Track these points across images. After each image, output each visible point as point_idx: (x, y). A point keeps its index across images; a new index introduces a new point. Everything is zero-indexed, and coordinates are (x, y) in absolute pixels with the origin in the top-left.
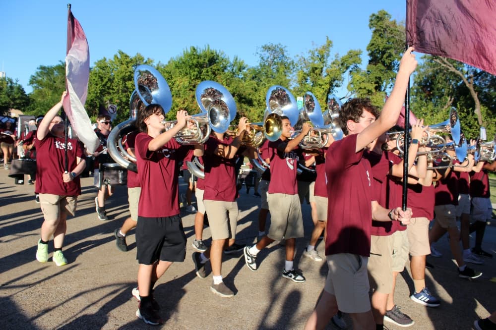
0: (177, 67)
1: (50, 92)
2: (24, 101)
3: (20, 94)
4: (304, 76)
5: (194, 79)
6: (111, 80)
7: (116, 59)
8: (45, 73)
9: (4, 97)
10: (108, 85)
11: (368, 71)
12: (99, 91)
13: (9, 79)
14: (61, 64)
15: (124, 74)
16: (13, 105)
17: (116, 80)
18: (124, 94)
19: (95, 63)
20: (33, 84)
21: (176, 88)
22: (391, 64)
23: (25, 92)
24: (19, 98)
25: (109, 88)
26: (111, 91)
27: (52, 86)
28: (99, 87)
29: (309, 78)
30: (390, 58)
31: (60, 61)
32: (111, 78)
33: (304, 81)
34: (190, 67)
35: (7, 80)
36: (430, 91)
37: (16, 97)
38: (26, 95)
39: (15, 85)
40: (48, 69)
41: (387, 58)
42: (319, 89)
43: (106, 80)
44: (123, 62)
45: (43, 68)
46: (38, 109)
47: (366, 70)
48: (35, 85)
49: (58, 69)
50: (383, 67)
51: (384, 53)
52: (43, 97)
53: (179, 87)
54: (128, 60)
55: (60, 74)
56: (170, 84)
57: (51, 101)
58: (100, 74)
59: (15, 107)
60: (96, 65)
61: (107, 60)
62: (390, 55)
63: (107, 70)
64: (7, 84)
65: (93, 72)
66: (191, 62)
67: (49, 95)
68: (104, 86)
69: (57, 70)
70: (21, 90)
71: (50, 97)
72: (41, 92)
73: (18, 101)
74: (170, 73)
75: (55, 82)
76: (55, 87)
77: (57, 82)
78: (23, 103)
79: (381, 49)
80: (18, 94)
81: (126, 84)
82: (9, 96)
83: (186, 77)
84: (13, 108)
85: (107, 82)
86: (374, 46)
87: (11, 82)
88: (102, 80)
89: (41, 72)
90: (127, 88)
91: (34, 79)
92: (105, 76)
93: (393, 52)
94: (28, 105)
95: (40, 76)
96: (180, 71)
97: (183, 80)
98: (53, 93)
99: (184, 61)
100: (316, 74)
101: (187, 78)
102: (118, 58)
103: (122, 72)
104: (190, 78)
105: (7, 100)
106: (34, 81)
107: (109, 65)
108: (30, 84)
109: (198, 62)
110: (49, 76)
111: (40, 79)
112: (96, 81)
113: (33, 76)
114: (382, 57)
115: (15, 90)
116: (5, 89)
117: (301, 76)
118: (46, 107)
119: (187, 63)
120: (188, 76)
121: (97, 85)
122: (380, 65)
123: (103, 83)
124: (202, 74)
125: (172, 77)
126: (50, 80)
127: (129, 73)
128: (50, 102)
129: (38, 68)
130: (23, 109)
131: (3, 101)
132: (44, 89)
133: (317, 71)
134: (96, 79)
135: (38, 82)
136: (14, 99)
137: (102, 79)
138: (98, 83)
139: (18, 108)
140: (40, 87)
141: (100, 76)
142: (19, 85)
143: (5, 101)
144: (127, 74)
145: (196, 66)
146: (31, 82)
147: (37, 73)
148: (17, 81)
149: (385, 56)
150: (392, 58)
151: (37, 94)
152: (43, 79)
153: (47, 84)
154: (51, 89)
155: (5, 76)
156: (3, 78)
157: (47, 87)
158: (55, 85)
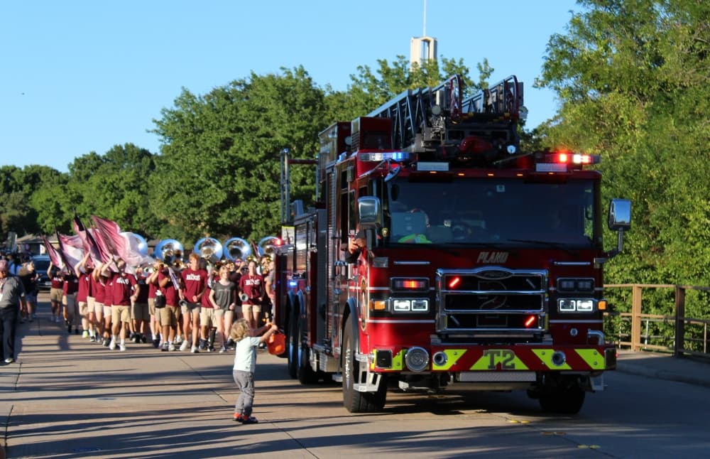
1: (639, 113)
8: (612, 23)
13: (451, 66)
20: (560, 78)
27: (646, 80)
35: (444, 74)
48: (570, 82)
57: (649, 156)
67: (632, 127)
71: (638, 133)
72: (597, 113)
75: (658, 60)
76: (664, 85)
77: (668, 58)
89: (595, 17)
91: (563, 54)
95: (589, 37)
98: (654, 112)
106: (566, 62)
108: (548, 77)
110: (632, 30)
111: (590, 48)
113: (562, 41)
128: (641, 158)
132: (611, 100)
135: (588, 69)
140: (592, 93)
146: (553, 72)
147: (576, 22)
148: (486, 73)
151: (578, 127)
152: (606, 48)
153: (626, 75)
154: (641, 95)
155: (432, 57)
156: (424, 67)
157: (625, 89)
158: (661, 73)
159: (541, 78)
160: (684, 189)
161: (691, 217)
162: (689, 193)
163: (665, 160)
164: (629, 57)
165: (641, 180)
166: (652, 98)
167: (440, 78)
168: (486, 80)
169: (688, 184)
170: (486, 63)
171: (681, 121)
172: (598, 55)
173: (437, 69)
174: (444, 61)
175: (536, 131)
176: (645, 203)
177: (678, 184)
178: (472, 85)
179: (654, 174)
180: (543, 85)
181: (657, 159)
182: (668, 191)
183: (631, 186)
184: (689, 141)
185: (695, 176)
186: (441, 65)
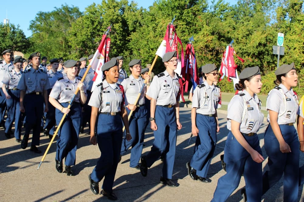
0: (160, 9)
1: (47, 36)
2: (24, 44)
3: (21, 38)
4: (283, 13)
5: (175, 20)
6: (100, 23)
7: (104, 4)
9: (8, 41)
10: (98, 28)
12: (90, 34)
13: (12, 25)
14: (56, 10)
15: (111, 17)
16: (16, 48)
17: (105, 23)
18: (112, 36)
19: (86, 8)
21: (160, 29)
23: (25, 36)
24: (21, 41)
25: (99, 31)
26: (101, 33)
27: (48, 30)
28: (90, 30)
29: (287, 14)
31: (55, 8)
32: (101, 21)
33: (283, 17)
34: (172, 9)
35: (10, 26)
37: (18, 41)
38: (26, 39)
39: (17, 30)
40: (46, 14)
42: (298, 25)
43: (96, 24)
44: (111, 7)
45: (41, 14)
46: (37, 50)
48: (34, 29)
49: (54, 15)
52: (42, 40)
53: (162, 28)
54: (115, 4)
55: (55, 19)
56: (154, 25)
57: (48, 43)
58: (91, 18)
59: (17, 49)
60: (86, 11)
61: (96, 5)
63: (97, 14)
64: (11, 29)
65: (84, 17)
66: (173, 5)
67: (46, 38)
68: (94, 29)
69: (52, 16)
70: (22, 34)
72: (39, 35)
73: (19, 44)
74: (154, 15)
75: (51, 27)
76: (52, 31)
77: (53, 26)
78: (24, 45)
80: (19, 38)
81: (114, 26)
82: (12, 40)
83: (168, 18)
84: (16, 50)
85: (97, 26)
87: (14, 28)
88: (93, 24)
89: (39, 18)
90: (115, 30)
91: (34, 24)
92: (96, 20)
94: (28, 48)
95: (38, 21)
96: (163, 13)
97: (166, 22)
98: (50, 36)
99: (167, 3)
100: (296, 10)
101: (170, 19)
102: (105, 3)
103: (110, 16)
104: (173, 19)
105: (11, 43)
106: (34, 26)
107: (97, 10)
109: (179, 4)
110: (46, 21)
111: (39, 23)
112: (88, 25)
113: (33, 21)
115: (18, 35)
116: (9, 34)
117: (280, 13)
118: (43, 49)
119: (169, 5)
120: (171, 17)
121: (88, 28)
123: (94, 27)
124: (183, 15)
125: (155, 19)
126: (47, 24)
127: (116, 17)
128: (47, 44)
129: (37, 14)
130: (24, 51)
131: (8, 45)
132: (43, 33)
133: (296, 7)
134: (88, 23)
135: (37, 27)
136: (16, 43)
137: (93, 22)
138: (89, 26)
139: (20, 51)
140: (38, 31)
141: (91, 20)
142: (20, 30)
143: (9, 44)
144: (114, 18)
145: (178, 8)
146: (31, 27)
147: (36, 18)
148: (19, 27)
151: (36, 37)
152: (41, 23)
153: (45, 29)
154: (47, 33)
155: (8, 23)
156: (7, 24)
157: (45, 31)
158: (51, 29)
159: (29, 28)
160: (54, 50)
161: (55, 55)
162: (55, 50)
163: (51, 44)
164: (46, 26)
165: (47, 48)
166: (49, 33)
167: (9, 27)
168: (19, 28)
169: (55, 49)
170: (19, 25)
171: (54, 38)
172: (40, 25)
173: (9, 25)
174: (11, 24)
175: (28, 38)
176: (47, 52)
177: (53, 49)
178: (16, 29)
179: (49, 47)
180: (29, 30)
181: (50, 44)
182: (51, 50)
183: (45, 49)
184: (56, 41)
185: (57, 48)
186: (10, 25)
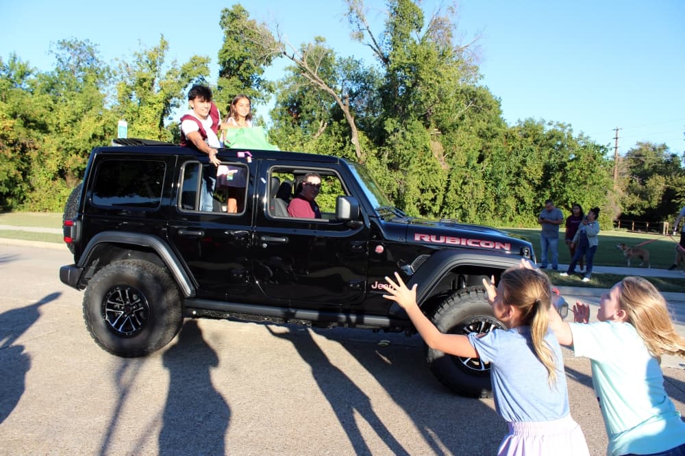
11: (219, 87)
22: (249, 78)
30: (248, 71)
36: (298, 114)
41: (244, 70)
47: (216, 85)
50: (239, 83)
51: (240, 63)
62: (248, 67)
79: (236, 59)
86: (228, 53)
93: (252, 62)
114: (238, 69)
122: (234, 78)
149: (242, 68)
150: (251, 71)
